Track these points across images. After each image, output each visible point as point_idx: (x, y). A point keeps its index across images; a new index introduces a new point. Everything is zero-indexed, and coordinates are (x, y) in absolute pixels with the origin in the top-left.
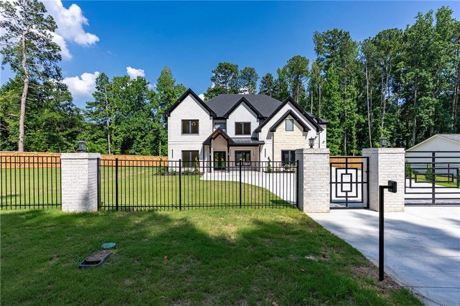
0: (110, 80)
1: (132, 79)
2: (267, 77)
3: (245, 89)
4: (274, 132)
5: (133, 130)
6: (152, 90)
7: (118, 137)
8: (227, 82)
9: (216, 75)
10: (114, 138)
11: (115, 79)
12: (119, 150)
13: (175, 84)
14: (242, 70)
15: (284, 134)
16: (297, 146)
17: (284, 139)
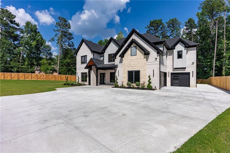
4: (123, 58)
14: (167, 22)
15: (130, 59)
16: (139, 67)
17: (130, 62)
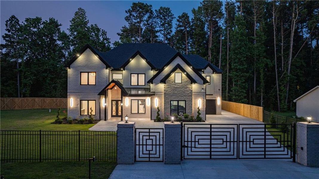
0: (20, 23)
1: (43, 20)
2: (183, 16)
3: (161, 29)
4: (165, 85)
5: (43, 72)
6: (63, 32)
7: (27, 80)
8: (142, 21)
9: (131, 14)
10: (24, 81)
11: (27, 20)
12: (28, 92)
13: (89, 25)
14: (158, 10)
15: (174, 86)
16: (185, 97)
17: (173, 91)
